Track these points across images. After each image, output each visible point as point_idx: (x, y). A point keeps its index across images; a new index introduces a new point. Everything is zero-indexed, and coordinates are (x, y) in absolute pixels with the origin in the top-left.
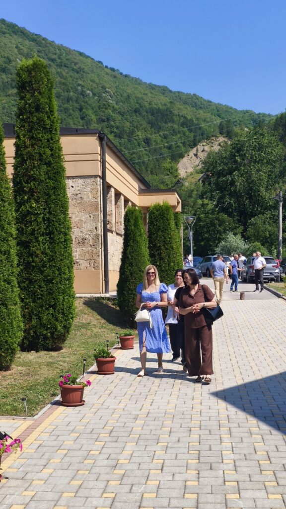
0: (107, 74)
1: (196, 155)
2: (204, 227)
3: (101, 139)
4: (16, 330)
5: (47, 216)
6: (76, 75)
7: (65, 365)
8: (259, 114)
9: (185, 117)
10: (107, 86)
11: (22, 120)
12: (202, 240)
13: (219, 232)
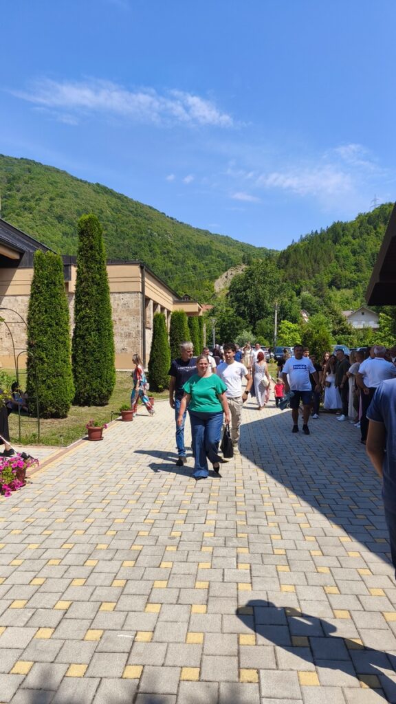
0: (168, 221)
1: (226, 277)
2: (227, 325)
3: (142, 268)
4: (69, 392)
5: (97, 318)
6: (147, 222)
7: (104, 415)
8: (270, 250)
9: (220, 252)
10: (168, 229)
11: (81, 255)
12: (226, 334)
13: (237, 329)
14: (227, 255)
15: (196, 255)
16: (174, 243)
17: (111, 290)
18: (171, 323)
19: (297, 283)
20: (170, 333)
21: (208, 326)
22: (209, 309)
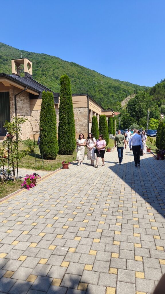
0: (101, 77)
1: (127, 100)
2: (126, 121)
3: (87, 97)
4: (56, 149)
5: (68, 119)
6: (93, 77)
8: (147, 87)
9: (124, 89)
10: (102, 80)
11: (62, 92)
12: (126, 125)
14: (127, 90)
15: (113, 91)
16: (104, 86)
17: (74, 107)
18: (100, 120)
19: (159, 101)
20: (99, 124)
21: (117, 121)
22: (118, 114)
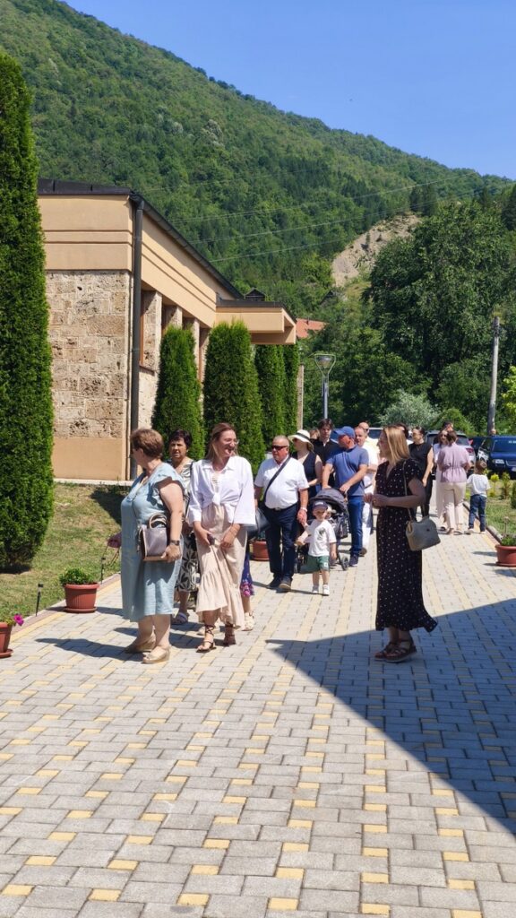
0: (212, 92)
1: (365, 247)
2: (361, 376)
3: (134, 206)
6: (156, 93)
8: (487, 177)
9: (350, 178)
10: (212, 114)
13: (388, 387)
14: (369, 187)
15: (285, 185)
16: (226, 153)
17: (49, 263)
18: (210, 357)
20: (206, 383)
21: (309, 375)
22: (311, 332)
